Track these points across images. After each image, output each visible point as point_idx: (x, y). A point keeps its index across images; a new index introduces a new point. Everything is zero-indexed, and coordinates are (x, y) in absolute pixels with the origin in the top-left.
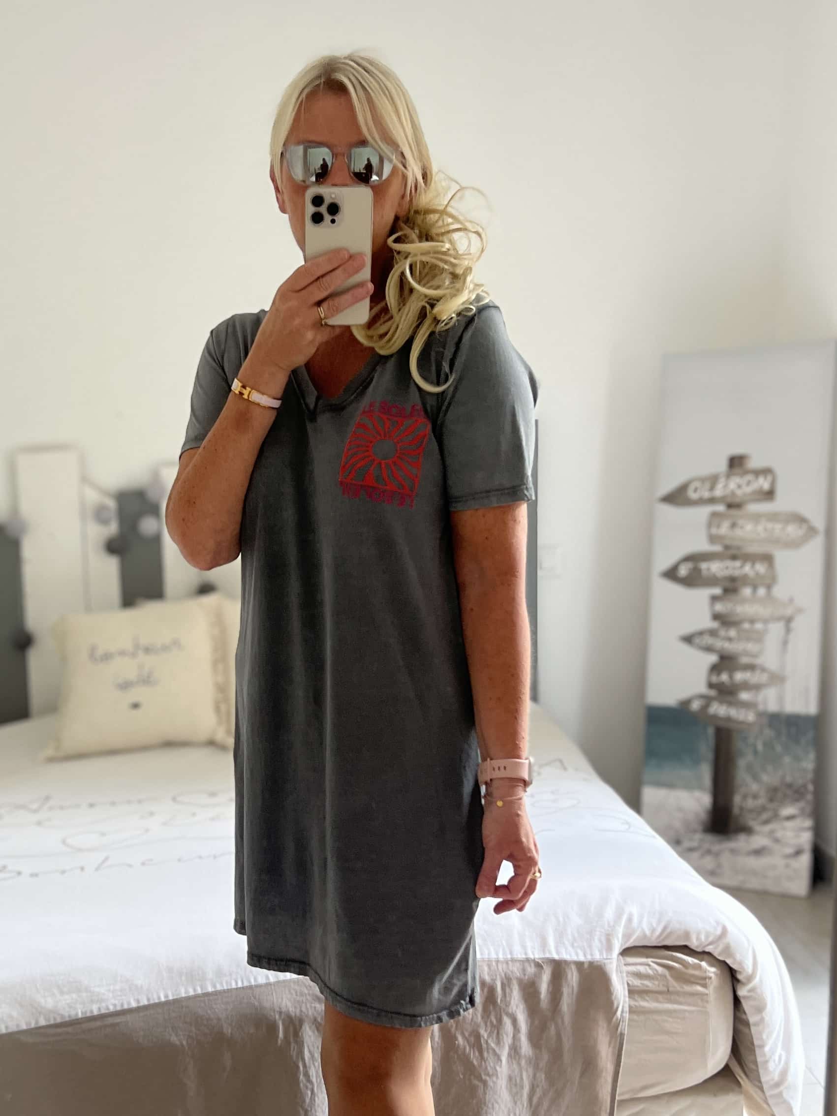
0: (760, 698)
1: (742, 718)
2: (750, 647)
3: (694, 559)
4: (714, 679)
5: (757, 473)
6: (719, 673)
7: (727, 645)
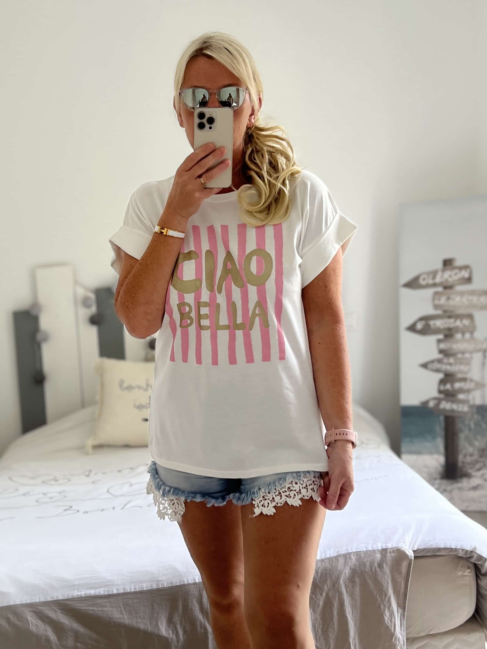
0: (471, 397)
1: (460, 409)
2: (463, 368)
3: (425, 319)
4: (442, 388)
5: (461, 268)
6: (445, 384)
7: (448, 368)
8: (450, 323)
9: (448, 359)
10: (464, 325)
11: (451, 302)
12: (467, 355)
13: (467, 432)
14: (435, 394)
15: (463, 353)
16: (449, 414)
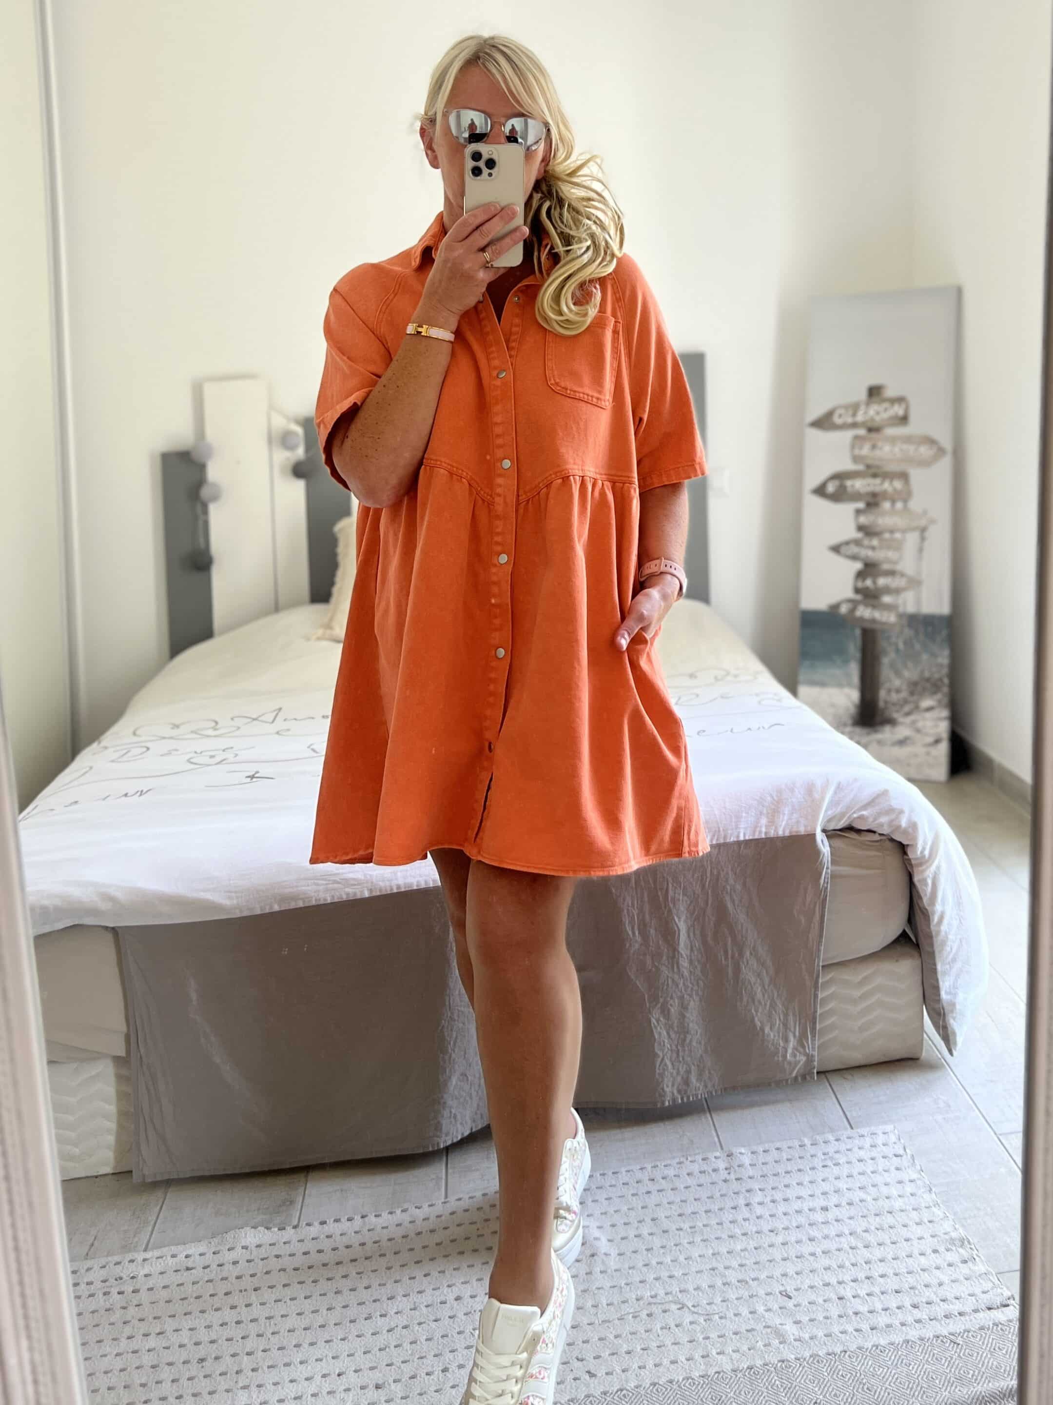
0: (900, 600)
1: (884, 619)
2: (891, 554)
3: (840, 477)
4: (860, 585)
5: (893, 401)
6: (864, 580)
7: (870, 553)
8: (875, 485)
9: (871, 540)
10: (895, 489)
11: (878, 453)
12: (898, 536)
13: (892, 655)
14: (850, 594)
15: (892, 532)
16: (869, 626)
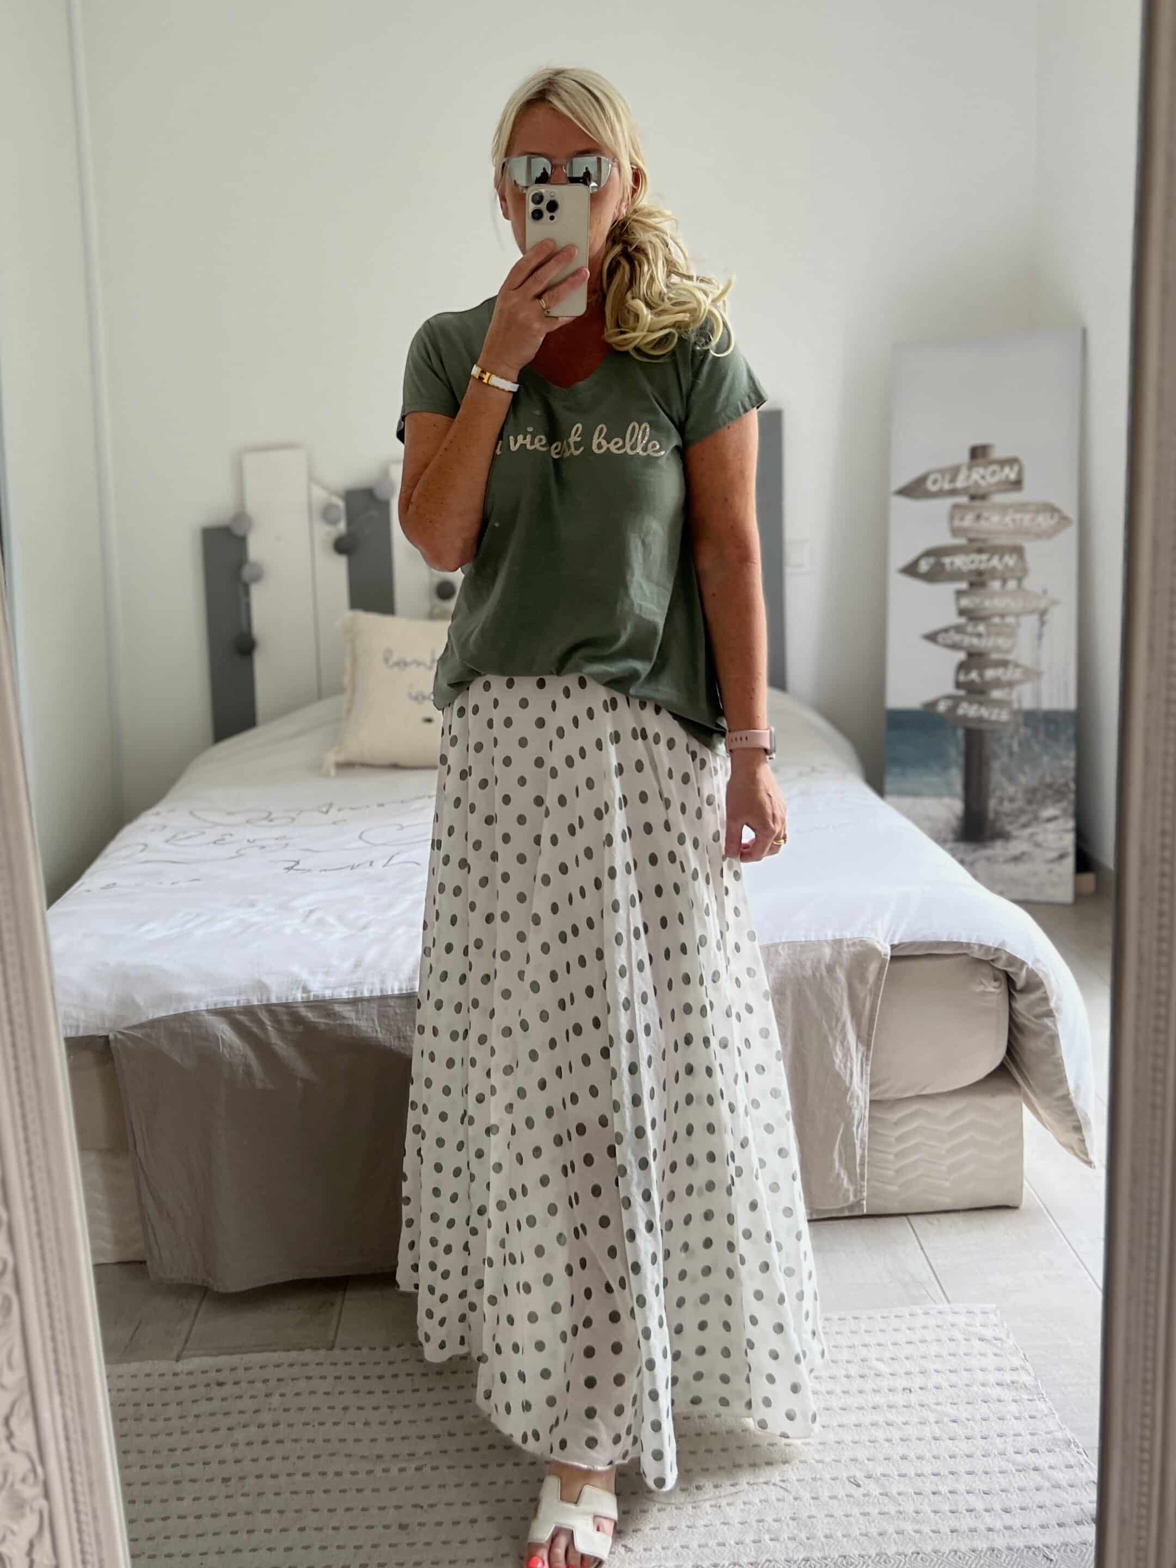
0: (1014, 696)
1: (994, 718)
2: (1001, 641)
3: (936, 553)
4: (962, 678)
5: (1003, 463)
7: (975, 641)
8: (981, 562)
9: (975, 626)
10: (1006, 566)
11: (983, 524)
12: (1010, 620)
14: (950, 689)
15: (1002, 616)
16: (972, 725)
